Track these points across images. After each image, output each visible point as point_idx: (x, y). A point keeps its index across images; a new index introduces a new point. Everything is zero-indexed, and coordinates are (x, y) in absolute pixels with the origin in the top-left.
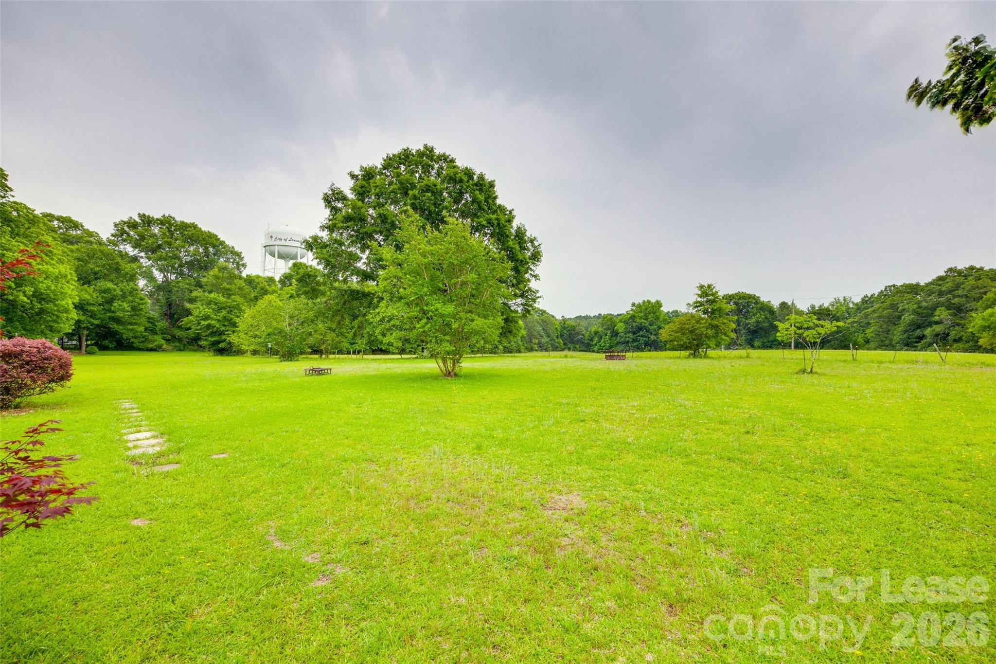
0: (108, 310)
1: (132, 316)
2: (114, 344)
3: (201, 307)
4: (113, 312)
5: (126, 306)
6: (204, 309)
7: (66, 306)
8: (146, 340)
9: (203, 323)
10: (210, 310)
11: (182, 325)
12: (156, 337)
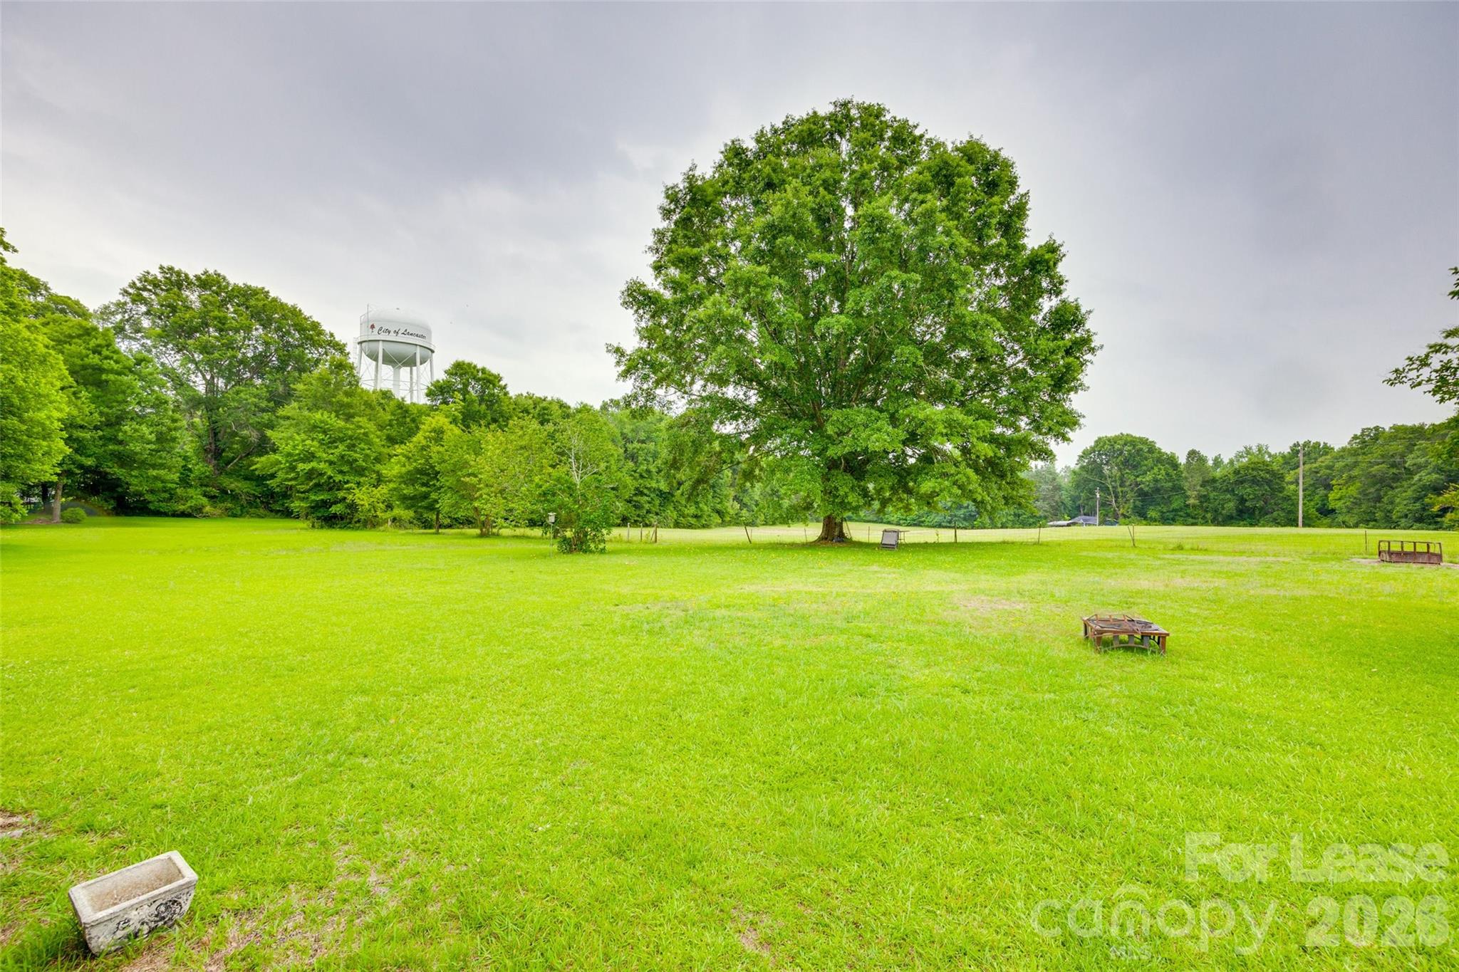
0: (110, 439)
1: (157, 451)
2: (113, 503)
3: (297, 437)
4: (121, 443)
5: (147, 432)
6: (303, 441)
7: (48, 422)
8: (172, 497)
9: (301, 466)
10: (315, 443)
11: (256, 469)
12: (191, 492)
